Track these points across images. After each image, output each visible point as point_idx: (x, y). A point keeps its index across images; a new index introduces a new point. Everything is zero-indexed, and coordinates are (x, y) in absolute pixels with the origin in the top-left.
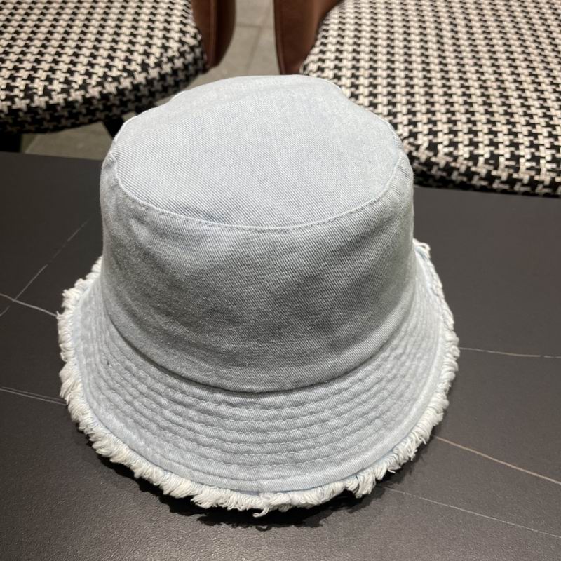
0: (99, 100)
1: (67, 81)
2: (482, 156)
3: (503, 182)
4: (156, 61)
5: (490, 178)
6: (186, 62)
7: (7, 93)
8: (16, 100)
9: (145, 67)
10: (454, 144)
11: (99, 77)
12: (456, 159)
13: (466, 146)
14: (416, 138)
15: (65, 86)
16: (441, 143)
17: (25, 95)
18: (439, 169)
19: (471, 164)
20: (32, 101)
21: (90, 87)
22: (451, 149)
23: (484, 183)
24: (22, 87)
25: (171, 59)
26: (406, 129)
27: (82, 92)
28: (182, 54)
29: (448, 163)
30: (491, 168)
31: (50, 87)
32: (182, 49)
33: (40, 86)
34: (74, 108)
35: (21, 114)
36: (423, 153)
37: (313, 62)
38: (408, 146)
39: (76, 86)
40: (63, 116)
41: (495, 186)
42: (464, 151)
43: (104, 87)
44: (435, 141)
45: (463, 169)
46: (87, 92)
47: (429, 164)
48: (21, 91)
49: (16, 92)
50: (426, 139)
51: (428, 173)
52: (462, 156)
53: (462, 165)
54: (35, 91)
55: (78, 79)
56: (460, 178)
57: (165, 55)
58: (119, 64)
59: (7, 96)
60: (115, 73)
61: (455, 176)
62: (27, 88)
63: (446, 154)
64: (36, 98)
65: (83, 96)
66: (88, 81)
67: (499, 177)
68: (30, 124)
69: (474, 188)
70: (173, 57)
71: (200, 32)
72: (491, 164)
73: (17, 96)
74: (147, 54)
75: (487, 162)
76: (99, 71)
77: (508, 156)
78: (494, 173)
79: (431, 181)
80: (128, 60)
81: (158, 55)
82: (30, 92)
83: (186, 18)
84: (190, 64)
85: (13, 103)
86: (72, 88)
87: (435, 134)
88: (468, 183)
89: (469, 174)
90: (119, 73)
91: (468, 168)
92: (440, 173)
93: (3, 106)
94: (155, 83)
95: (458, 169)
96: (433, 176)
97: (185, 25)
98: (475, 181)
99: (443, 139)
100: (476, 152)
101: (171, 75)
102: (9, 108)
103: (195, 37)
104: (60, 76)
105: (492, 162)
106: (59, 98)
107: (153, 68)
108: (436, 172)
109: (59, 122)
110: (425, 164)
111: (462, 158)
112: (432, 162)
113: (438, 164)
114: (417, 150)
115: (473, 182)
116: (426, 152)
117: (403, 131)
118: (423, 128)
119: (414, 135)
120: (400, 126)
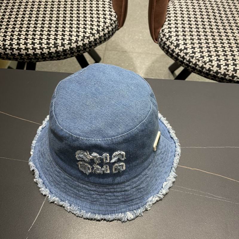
0: (82, 47)
1: (70, 40)
4: (102, 28)
6: (113, 28)
7: (47, 45)
8: (51, 48)
9: (98, 31)
10: (227, 65)
11: (82, 37)
12: (228, 71)
13: (232, 65)
14: (212, 63)
15: (69, 42)
16: (222, 64)
17: (54, 46)
18: (221, 75)
20: (57, 48)
21: (79, 41)
22: (226, 67)
24: (53, 43)
25: (107, 27)
27: (76, 44)
28: (111, 25)
29: (225, 72)
31: (63, 42)
32: (111, 23)
33: (60, 42)
34: (73, 50)
35: (53, 54)
36: (215, 68)
37: (166, 28)
38: (209, 65)
39: (73, 41)
40: (68, 54)
42: (231, 68)
43: (84, 41)
44: (219, 63)
45: (231, 75)
46: (78, 44)
47: (217, 72)
48: (53, 44)
49: (51, 45)
50: (216, 62)
51: (217, 76)
52: (230, 70)
53: (230, 73)
54: (58, 44)
55: (74, 38)
56: (229, 78)
57: (105, 25)
58: (88, 31)
59: (47, 47)
60: (87, 35)
61: (227, 77)
62: (55, 44)
63: (224, 69)
64: (59, 47)
65: (76, 45)
66: (78, 39)
68: (55, 57)
69: (234, 82)
70: (108, 26)
71: (117, 15)
73: (51, 47)
74: (99, 26)
76: (81, 34)
79: (217, 79)
80: (92, 29)
81: (103, 26)
82: (56, 45)
83: (111, 8)
84: (114, 28)
85: (50, 50)
86: (72, 42)
87: (219, 60)
88: (232, 80)
89: (233, 77)
90: (89, 35)
91: (233, 74)
92: (221, 76)
93: (46, 51)
94: (102, 38)
95: (229, 75)
97: (111, 11)
99: (223, 62)
100: (236, 68)
101: (107, 34)
102: (48, 52)
103: (115, 17)
104: (67, 37)
106: (67, 47)
107: (101, 32)
108: (220, 76)
109: (66, 56)
110: (215, 73)
111: (231, 70)
112: (218, 72)
113: (221, 73)
114: (212, 67)
115: (234, 80)
116: (216, 68)
117: (207, 59)
118: (214, 58)
119: (211, 61)
120: (205, 57)
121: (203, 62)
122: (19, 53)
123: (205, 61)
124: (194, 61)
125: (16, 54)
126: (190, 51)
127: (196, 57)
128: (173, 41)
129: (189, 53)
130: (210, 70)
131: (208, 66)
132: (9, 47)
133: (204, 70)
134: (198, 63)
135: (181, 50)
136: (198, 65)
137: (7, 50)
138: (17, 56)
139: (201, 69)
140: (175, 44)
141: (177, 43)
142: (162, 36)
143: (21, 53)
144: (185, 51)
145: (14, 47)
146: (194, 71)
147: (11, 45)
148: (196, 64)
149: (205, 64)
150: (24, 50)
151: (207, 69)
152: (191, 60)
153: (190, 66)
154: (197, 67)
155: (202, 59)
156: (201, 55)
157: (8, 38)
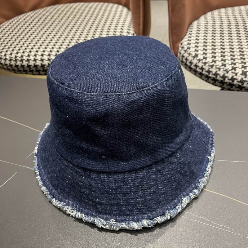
26: (231, 66)
36: (239, 76)
37: (185, 41)
38: (232, 74)
44: (245, 70)
47: (242, 81)
50: (241, 70)
51: (242, 86)
79: (243, 89)
83: (130, 27)
87: (245, 67)
96: (244, 87)
97: (129, 30)
108: (246, 85)
110: (240, 82)
112: (244, 80)
113: (247, 81)
114: (236, 75)
116: (241, 76)
117: (229, 67)
118: (239, 65)
119: (234, 69)
120: (227, 65)
121: (225, 71)
122: (28, 64)
123: (227, 70)
124: (214, 70)
125: (25, 66)
126: (209, 60)
127: (216, 66)
128: (191, 53)
129: (209, 63)
130: (233, 79)
131: (230, 74)
132: (20, 59)
133: (226, 80)
134: (218, 72)
135: (199, 60)
136: (218, 74)
139: (222, 79)
140: (194, 55)
141: (195, 54)
142: (180, 49)
144: (204, 61)
145: (24, 59)
146: (215, 82)
147: (22, 56)
148: (216, 74)
149: (227, 72)
151: (230, 78)
152: (211, 70)
153: (210, 77)
154: (218, 78)
155: (223, 67)
156: (222, 63)
157: (21, 51)
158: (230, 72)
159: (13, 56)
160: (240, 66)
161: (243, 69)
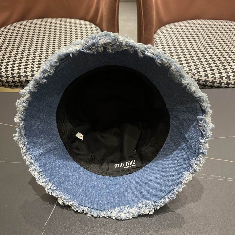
2: (224, 76)
3: (232, 85)
5: (228, 84)
12: (215, 78)
13: (218, 74)
14: (200, 73)
16: (209, 74)
18: (210, 83)
19: (221, 79)
22: (213, 75)
23: (226, 86)
29: (212, 80)
30: (228, 80)
38: (197, 76)
41: (230, 86)
42: (217, 76)
44: (207, 73)
45: (218, 82)
47: (206, 81)
50: (203, 73)
51: (206, 84)
53: (218, 80)
56: (217, 85)
61: (215, 84)
63: (211, 77)
67: (231, 83)
69: (222, 87)
72: (228, 79)
75: (226, 78)
77: (233, 76)
78: (229, 82)
79: (206, 87)
88: (220, 86)
89: (221, 83)
91: (220, 81)
92: (210, 84)
95: (216, 82)
96: (207, 85)
98: (223, 85)
99: (209, 72)
100: (222, 76)
105: (227, 78)
110: (204, 82)
111: (217, 78)
113: (209, 81)
114: (201, 77)
115: (222, 86)
116: (204, 77)
117: (195, 71)
119: (199, 72)
120: (193, 70)
121: (192, 74)
122: (26, 80)
123: (193, 73)
125: (23, 81)
130: (199, 80)
132: (17, 75)
137: (15, 78)
138: (24, 82)
143: (27, 79)
145: (22, 75)
147: (19, 73)
149: (194, 75)
150: (30, 76)
155: (190, 71)
156: (189, 69)
157: (16, 68)
158: (196, 75)
159: (9, 73)
160: (202, 70)
161: (205, 72)
